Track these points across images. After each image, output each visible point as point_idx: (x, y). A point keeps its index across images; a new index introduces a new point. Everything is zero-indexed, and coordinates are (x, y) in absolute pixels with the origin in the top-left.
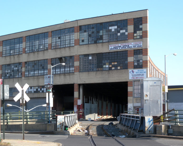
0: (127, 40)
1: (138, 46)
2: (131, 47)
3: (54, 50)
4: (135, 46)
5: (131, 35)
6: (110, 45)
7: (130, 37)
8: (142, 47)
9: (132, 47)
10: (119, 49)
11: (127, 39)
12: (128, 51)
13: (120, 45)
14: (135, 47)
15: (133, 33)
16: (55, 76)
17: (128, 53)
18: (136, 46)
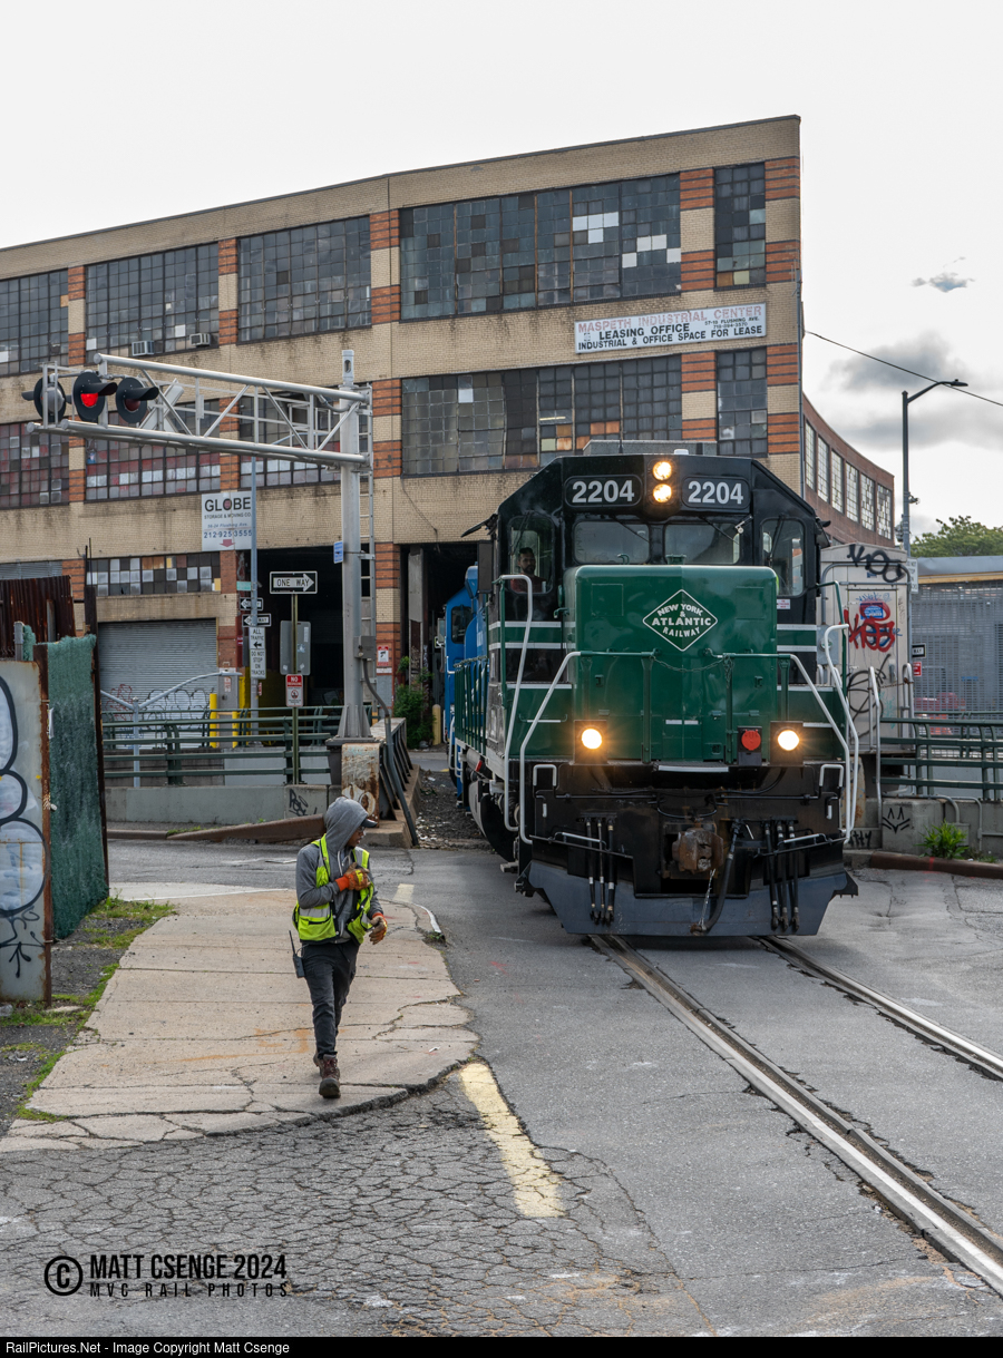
0: (679, 293)
1: (741, 330)
2: (703, 333)
3: (254, 348)
4: (726, 332)
5: (697, 266)
6: (577, 324)
7: (695, 276)
8: (763, 334)
9: (708, 337)
10: (631, 347)
11: (679, 287)
12: (684, 359)
13: (635, 322)
14: (726, 337)
15: (711, 255)
16: (263, 499)
17: (685, 368)
18: (731, 330)
